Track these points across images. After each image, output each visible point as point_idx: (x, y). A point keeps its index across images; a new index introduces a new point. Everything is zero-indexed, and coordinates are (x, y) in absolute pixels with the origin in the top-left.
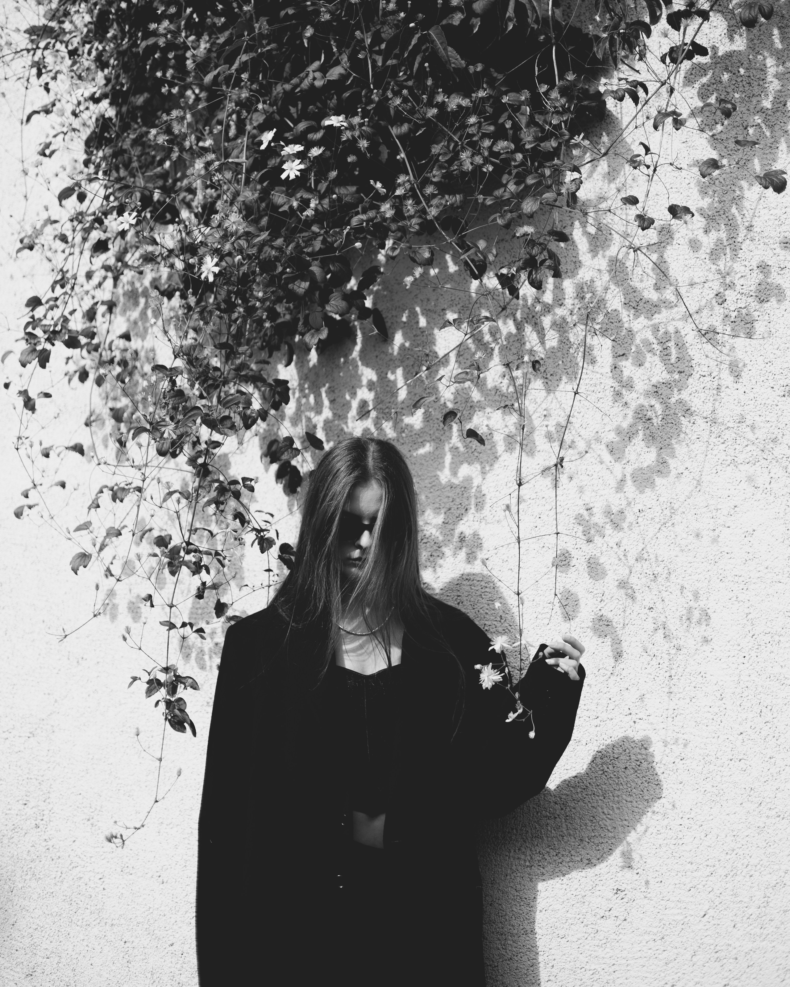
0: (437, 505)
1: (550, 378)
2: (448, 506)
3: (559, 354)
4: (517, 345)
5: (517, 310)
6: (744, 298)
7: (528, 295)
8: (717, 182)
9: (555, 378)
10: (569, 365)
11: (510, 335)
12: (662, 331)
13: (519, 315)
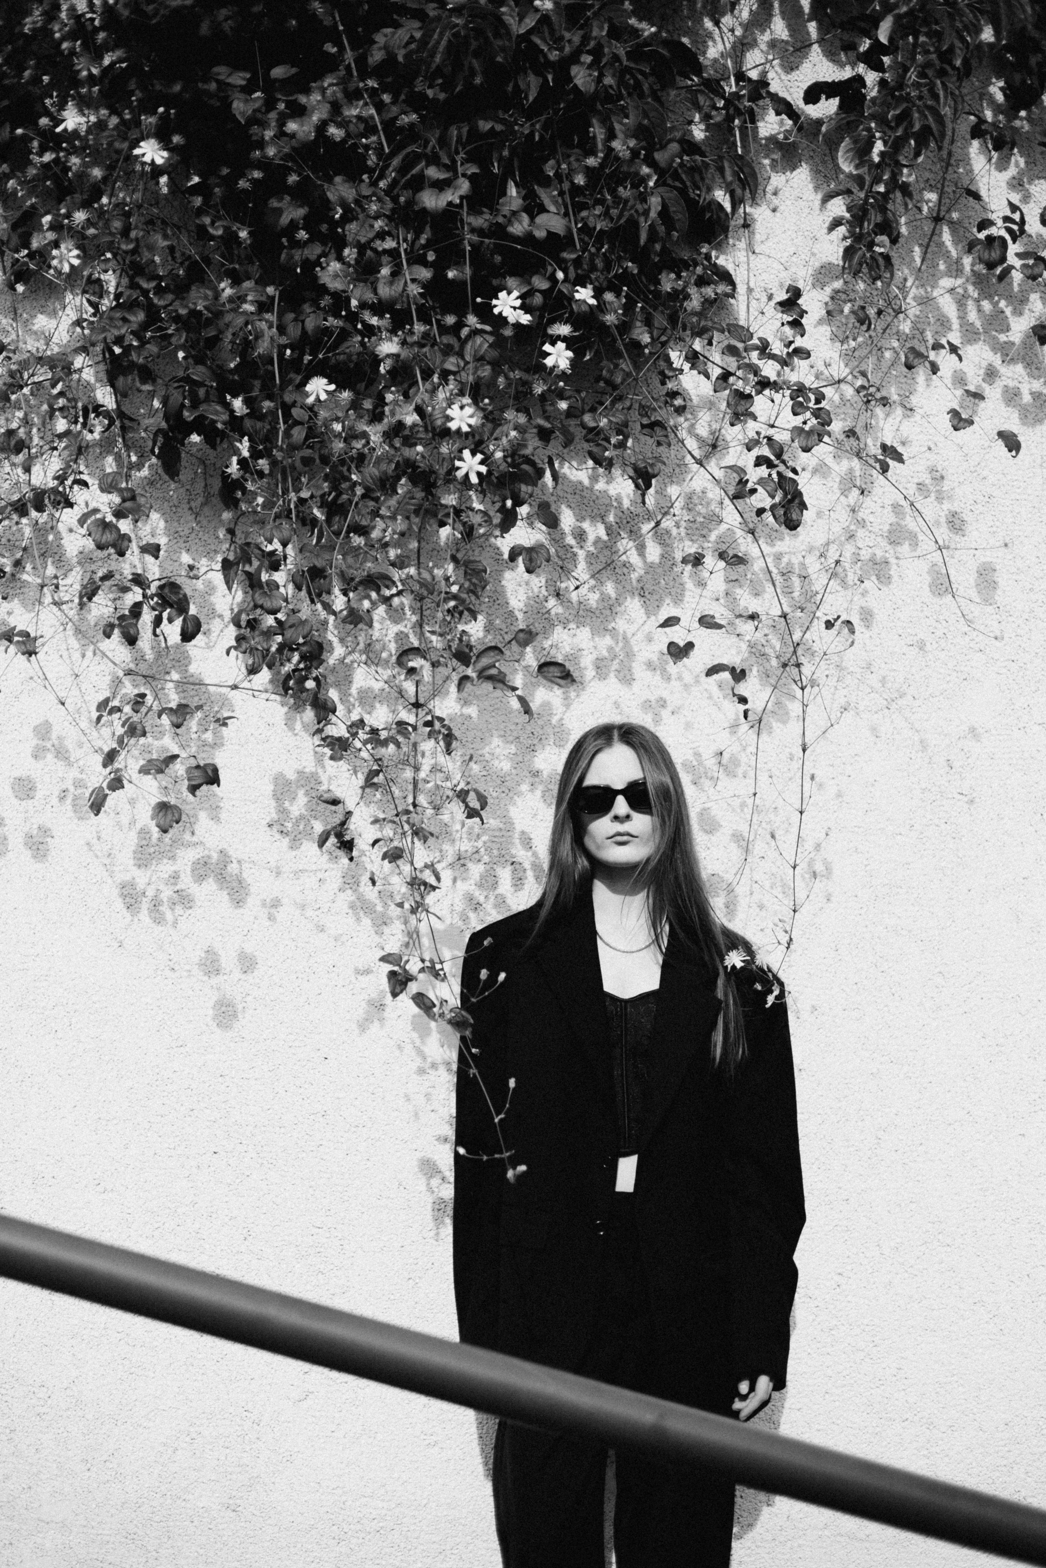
0: (502, 733)
1: (649, 596)
2: (515, 734)
3: (660, 570)
4: (607, 552)
5: (607, 511)
6: (873, 536)
7: (623, 495)
8: (848, 404)
9: (655, 597)
10: (671, 583)
11: (598, 540)
12: (785, 560)
13: (611, 518)
